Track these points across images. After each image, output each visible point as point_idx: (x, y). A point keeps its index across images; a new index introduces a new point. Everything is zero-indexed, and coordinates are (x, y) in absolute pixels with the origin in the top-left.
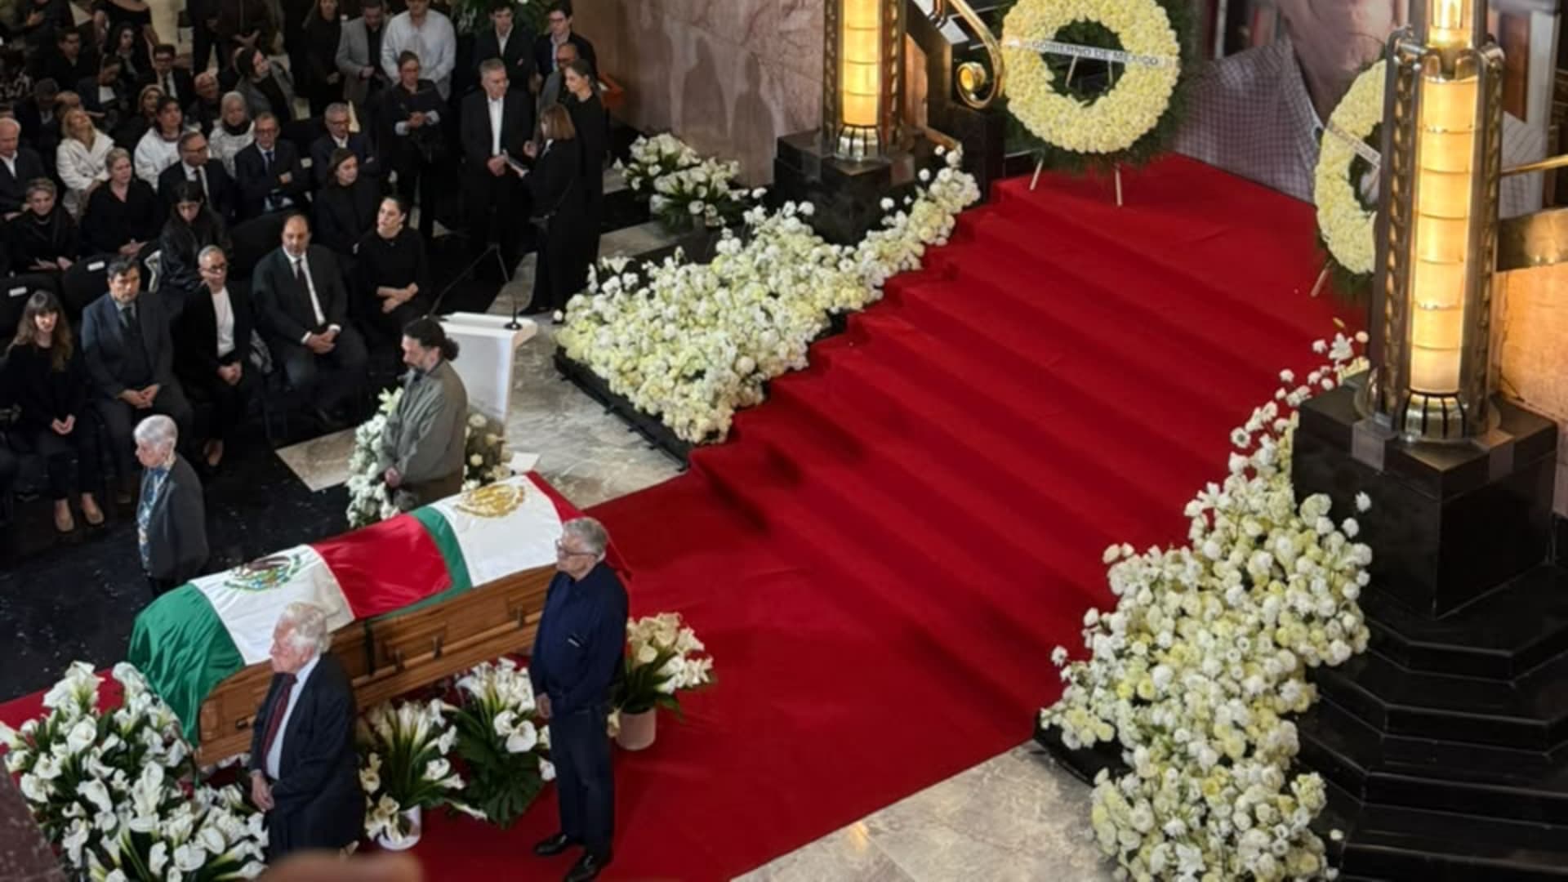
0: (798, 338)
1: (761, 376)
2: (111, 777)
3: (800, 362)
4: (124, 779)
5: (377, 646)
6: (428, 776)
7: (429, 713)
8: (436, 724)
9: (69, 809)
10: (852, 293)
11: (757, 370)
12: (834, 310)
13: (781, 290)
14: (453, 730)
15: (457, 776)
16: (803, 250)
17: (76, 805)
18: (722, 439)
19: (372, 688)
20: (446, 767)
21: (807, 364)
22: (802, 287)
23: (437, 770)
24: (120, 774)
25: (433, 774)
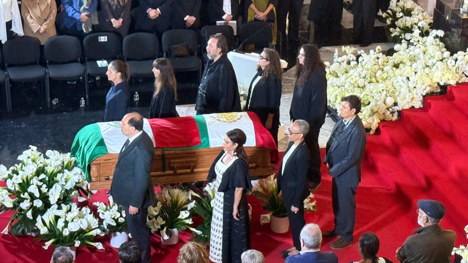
0: (418, 93)
1: (396, 108)
2: (41, 186)
3: (418, 104)
4: (46, 188)
5: (167, 161)
6: (180, 217)
7: (187, 195)
8: (189, 199)
9: (23, 195)
10: (450, 76)
11: (396, 104)
12: (442, 84)
13: (418, 70)
14: (194, 201)
15: (191, 219)
16: (433, 53)
17: (26, 194)
18: (372, 132)
19: (164, 178)
20: (188, 214)
21: (422, 106)
22: (427, 70)
23: (184, 215)
24: (45, 186)
25: (182, 216)
